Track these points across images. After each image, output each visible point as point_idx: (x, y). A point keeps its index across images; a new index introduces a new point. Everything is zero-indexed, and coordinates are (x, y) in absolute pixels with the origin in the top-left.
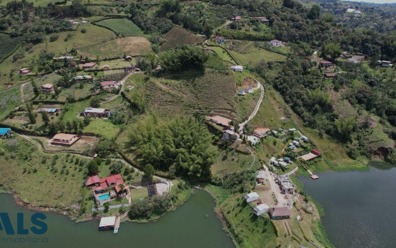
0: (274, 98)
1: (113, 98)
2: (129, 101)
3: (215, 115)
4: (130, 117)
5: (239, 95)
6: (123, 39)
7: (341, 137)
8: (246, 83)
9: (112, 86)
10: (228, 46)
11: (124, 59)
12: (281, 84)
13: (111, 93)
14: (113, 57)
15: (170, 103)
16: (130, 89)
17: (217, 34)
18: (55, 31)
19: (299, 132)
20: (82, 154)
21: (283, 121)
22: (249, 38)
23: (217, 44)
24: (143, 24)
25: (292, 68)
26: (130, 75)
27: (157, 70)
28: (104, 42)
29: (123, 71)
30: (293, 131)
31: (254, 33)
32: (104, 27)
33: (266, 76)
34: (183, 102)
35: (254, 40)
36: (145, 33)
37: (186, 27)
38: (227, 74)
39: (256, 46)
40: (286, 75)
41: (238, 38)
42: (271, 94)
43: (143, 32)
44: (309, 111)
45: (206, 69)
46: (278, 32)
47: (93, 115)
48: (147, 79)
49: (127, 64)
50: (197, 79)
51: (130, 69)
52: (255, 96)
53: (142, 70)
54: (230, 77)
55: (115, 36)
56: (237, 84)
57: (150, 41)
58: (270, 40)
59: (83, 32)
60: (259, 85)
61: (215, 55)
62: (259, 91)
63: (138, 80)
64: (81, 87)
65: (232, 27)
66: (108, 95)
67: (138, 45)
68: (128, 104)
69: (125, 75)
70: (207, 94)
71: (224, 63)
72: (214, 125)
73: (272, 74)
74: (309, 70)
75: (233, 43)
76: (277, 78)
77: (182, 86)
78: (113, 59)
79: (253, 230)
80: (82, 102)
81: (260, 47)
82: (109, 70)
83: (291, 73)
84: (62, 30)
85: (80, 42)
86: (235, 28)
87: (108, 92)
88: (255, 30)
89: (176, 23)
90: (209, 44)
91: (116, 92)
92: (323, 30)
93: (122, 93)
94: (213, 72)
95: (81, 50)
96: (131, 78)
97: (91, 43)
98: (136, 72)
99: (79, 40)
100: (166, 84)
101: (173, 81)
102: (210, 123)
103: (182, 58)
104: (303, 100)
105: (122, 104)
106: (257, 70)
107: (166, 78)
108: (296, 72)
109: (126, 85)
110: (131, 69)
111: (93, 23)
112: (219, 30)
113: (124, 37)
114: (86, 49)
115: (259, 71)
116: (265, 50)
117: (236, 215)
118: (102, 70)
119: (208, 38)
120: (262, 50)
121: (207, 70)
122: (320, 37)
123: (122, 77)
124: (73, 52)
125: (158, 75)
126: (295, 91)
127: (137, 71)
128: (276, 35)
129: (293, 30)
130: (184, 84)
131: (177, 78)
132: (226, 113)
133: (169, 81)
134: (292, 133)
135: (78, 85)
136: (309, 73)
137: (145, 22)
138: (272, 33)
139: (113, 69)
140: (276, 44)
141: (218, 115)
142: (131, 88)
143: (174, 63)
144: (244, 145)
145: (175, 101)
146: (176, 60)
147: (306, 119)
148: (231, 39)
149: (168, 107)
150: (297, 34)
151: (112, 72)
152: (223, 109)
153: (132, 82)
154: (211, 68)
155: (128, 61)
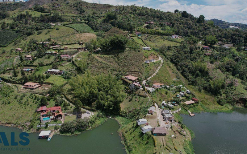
0: (170, 67)
1: (66, 64)
2: (76, 66)
3: (129, 75)
4: (75, 75)
5: (145, 63)
7: (214, 91)
8: (151, 57)
9: (67, 57)
10: (144, 38)
11: (78, 44)
12: (175, 59)
13: (66, 61)
15: (102, 68)
16: (78, 60)
17: (138, 31)
18: (41, 29)
19: (185, 88)
20: (40, 94)
21: (174, 81)
22: (158, 34)
23: (137, 36)
24: (94, 26)
25: (183, 50)
26: (80, 52)
27: (97, 50)
28: (69, 35)
29: (76, 50)
30: (181, 87)
31: (161, 31)
32: (70, 27)
33: (166, 54)
34: (110, 67)
35: (161, 35)
36: (95, 32)
37: (119, 27)
38: (139, 51)
39: (162, 38)
40: (178, 53)
41: (151, 34)
42: (168, 64)
43: (94, 31)
44: (193, 75)
46: (176, 30)
47: (52, 73)
48: (90, 55)
49: (80, 47)
50: (120, 54)
51: (80, 49)
52: (156, 65)
53: (88, 50)
54: (141, 53)
55: (76, 32)
56: (145, 57)
57: (97, 35)
58: (171, 35)
59: (57, 29)
60: (160, 59)
61: (132, 41)
62: (160, 62)
63: (84, 55)
64: (49, 58)
65: (148, 27)
66: (64, 62)
67: (89, 37)
68: (75, 68)
69: (77, 52)
70: (125, 63)
71: (138, 45)
72: (127, 80)
73: (170, 53)
74: (195, 51)
75: (147, 36)
76: (173, 56)
78: (72, 44)
79: (140, 143)
80: (48, 66)
81: (165, 39)
82: (67, 49)
83: (182, 52)
84: (45, 28)
85: (55, 35)
86: (150, 28)
87: (64, 61)
88: (162, 29)
89: (114, 26)
90: (131, 36)
91: (70, 61)
92: (206, 29)
93: (73, 62)
94: (130, 50)
95: (54, 39)
96: (80, 54)
97: (61, 36)
99: (54, 34)
100: (101, 57)
101: (105, 56)
102: (125, 79)
104: (189, 69)
105: (72, 68)
106: (160, 51)
107: (101, 54)
108: (185, 52)
109: (76, 57)
111: (64, 25)
112: (139, 29)
113: (81, 33)
114: (57, 38)
115: (161, 51)
117: (130, 134)
118: (64, 49)
119: (131, 33)
120: (166, 41)
121: (127, 49)
122: (204, 33)
123: (75, 53)
124: (49, 40)
125: (97, 52)
126: (184, 63)
127: (85, 50)
128: (175, 32)
129: (187, 30)
130: (112, 58)
131: (108, 54)
132: (136, 73)
133: (103, 56)
134: (180, 88)
135: (47, 56)
136: (194, 53)
137: (95, 25)
138: (173, 31)
139: (70, 49)
140: (175, 37)
141: (131, 75)
143: (106, 44)
144: (144, 92)
145: (105, 67)
147: (190, 80)
148: (146, 34)
149: (100, 70)
150: (189, 32)
151: (69, 50)
152: (134, 71)
153: (81, 56)
154: (130, 48)
155: (81, 45)
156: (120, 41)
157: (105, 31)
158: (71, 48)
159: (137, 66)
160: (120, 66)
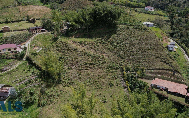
1: (14, 67)
2: (39, 68)
4: (43, 93)
6: (25, 6)
9: (12, 50)
11: (28, 22)
13: (12, 58)
14: (15, 20)
15: (91, 66)
16: (37, 52)
26: (35, 36)
28: (6, 8)
29: (28, 31)
34: (105, 63)
36: (44, 4)
43: (42, 3)
45: (119, 25)
48: (55, 39)
49: (32, 26)
53: (48, 30)
55: (17, 4)
56: (159, 39)
57: (51, 9)
58: (143, 7)
63: (45, 41)
66: (8, 62)
67: (40, 11)
68: (37, 72)
69: (30, 36)
70: (131, 51)
72: (166, 94)
77: (98, 44)
78: (16, 21)
81: (139, 12)
82: (10, 31)
87: (7, 59)
91: (21, 57)
93: (28, 59)
94: (128, 28)
96: (37, 39)
98: (42, 33)
100: (80, 43)
101: (87, 40)
103: (95, 14)
105: (29, 73)
109: (32, 47)
110: (36, 29)
116: (144, 14)
118: (1, 32)
123: (26, 38)
125: (67, 34)
127: (42, 31)
130: (100, 43)
131: (90, 37)
133: (83, 40)
139: (14, 31)
141: (157, 77)
142: (38, 50)
143: (85, 20)
146: (87, 17)
149: (90, 71)
151: (13, 33)
152: (159, 69)
153: (39, 43)
154: (125, 24)
155: (32, 22)
156: (110, 12)
157: (60, 3)
158: (16, 29)
159: (159, 57)
160: (123, 58)
